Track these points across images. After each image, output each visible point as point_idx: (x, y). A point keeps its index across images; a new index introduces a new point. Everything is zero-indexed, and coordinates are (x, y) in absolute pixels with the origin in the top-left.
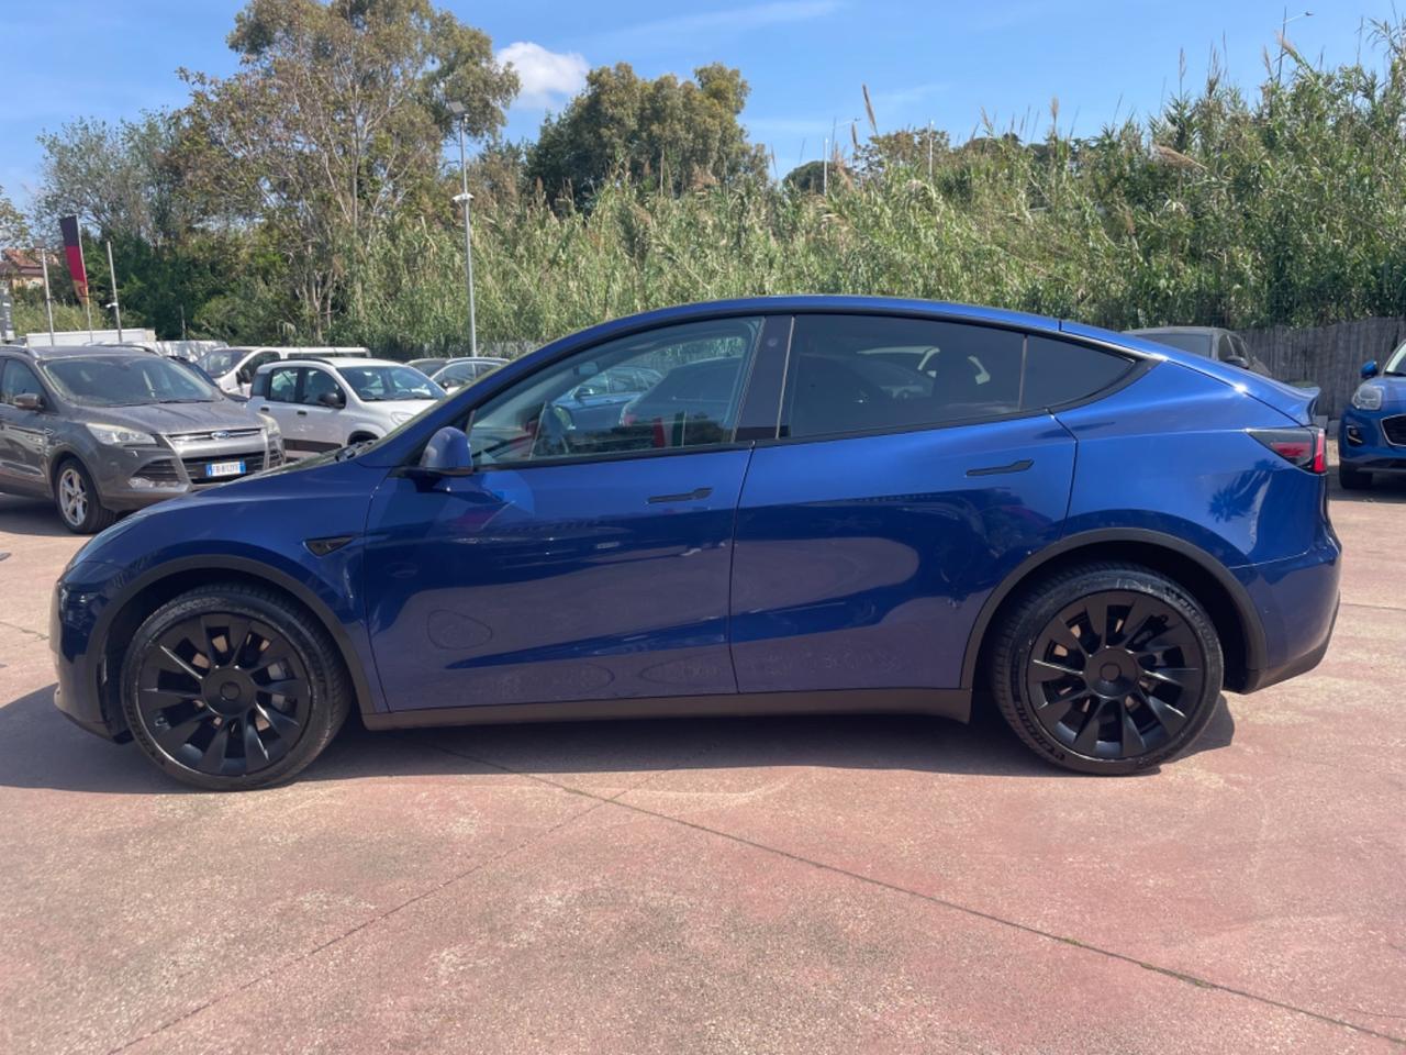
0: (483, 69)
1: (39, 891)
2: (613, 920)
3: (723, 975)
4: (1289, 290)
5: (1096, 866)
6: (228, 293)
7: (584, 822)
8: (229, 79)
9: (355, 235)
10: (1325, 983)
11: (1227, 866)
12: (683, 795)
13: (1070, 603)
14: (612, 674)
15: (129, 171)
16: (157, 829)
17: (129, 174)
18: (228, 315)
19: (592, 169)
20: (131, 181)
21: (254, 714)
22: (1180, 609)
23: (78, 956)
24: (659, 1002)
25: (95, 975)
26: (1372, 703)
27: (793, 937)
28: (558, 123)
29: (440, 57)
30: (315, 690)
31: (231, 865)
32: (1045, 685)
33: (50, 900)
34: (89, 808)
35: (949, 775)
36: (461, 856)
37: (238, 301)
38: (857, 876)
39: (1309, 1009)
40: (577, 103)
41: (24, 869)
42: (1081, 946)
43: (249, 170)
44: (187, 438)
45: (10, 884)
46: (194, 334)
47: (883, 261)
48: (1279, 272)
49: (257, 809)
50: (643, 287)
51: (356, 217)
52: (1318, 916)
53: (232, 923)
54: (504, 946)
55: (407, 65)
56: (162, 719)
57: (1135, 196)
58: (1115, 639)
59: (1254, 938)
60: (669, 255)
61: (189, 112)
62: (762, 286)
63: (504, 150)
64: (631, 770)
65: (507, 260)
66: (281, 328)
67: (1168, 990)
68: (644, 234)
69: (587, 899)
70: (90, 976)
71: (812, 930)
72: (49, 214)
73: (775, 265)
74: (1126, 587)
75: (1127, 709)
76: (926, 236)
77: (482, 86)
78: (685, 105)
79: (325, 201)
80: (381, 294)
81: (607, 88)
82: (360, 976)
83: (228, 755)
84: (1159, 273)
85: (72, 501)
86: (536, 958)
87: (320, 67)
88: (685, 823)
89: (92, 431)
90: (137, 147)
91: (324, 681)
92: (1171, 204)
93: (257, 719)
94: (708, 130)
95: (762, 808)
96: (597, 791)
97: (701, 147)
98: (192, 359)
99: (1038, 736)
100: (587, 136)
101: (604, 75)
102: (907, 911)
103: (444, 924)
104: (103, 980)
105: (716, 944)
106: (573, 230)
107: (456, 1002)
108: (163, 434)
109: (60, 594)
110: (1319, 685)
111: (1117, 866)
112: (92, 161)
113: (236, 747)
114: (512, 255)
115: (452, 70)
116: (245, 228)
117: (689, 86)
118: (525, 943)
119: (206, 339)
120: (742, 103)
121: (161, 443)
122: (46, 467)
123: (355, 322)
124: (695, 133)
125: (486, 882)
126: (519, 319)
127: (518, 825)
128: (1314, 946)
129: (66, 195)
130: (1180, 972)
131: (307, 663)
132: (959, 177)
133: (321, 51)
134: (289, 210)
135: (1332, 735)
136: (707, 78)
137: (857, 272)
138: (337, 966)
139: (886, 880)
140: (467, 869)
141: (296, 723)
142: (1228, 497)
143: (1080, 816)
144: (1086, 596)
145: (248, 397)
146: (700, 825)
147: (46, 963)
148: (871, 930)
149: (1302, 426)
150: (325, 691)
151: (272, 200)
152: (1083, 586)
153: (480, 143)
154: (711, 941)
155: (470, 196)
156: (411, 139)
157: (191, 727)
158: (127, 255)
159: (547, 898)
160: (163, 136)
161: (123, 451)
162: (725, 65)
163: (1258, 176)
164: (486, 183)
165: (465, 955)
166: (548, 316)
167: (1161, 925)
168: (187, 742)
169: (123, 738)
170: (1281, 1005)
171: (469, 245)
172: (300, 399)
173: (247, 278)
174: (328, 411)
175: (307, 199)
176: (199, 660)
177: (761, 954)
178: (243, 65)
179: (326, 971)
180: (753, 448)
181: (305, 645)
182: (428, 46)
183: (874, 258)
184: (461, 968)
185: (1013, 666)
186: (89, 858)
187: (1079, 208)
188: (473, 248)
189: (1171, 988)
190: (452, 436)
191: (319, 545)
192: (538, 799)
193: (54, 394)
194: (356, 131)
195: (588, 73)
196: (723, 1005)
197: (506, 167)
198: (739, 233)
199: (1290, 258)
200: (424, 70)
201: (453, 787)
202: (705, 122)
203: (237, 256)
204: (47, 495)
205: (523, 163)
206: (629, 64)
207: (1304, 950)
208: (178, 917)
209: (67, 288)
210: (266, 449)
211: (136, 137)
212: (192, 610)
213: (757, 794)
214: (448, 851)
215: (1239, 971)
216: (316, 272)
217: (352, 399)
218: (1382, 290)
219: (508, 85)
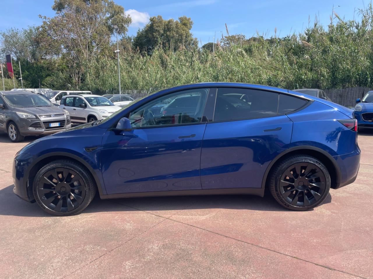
0: (121, 16)
1: (12, 245)
2: (172, 253)
3: (204, 268)
4: (336, 79)
5: (300, 236)
6: (52, 76)
7: (161, 225)
8: (53, 18)
9: (87, 61)
10: (363, 268)
11: (334, 236)
12: (188, 217)
13: (291, 165)
14: (167, 184)
15: (24, 42)
16: (44, 227)
17: (24, 43)
18: (52, 82)
19: (151, 44)
20: (25, 45)
21: (70, 195)
22: (320, 167)
23: (25, 264)
24: (187, 276)
25: (30, 270)
26: (366, 190)
27: (221, 257)
28: (142, 31)
29: (110, 13)
30: (87, 188)
31: (65, 238)
32: (284, 187)
33: (16, 248)
34: (24, 221)
35: (258, 211)
36: (129, 234)
37: (54, 78)
38: (237, 240)
39: (360, 276)
40: (147, 26)
41: (7, 239)
42: (298, 259)
43: (58, 43)
44: (44, 116)
45: (4, 243)
46: (42, 86)
47: (230, 70)
48: (333, 74)
49: (71, 221)
50: (166, 76)
51: (88, 56)
52: (359, 250)
53: (67, 254)
54: (143, 260)
55: (101, 15)
56: (44, 197)
57: (295, 53)
58: (302, 175)
59: (343, 256)
60: (173, 67)
61: (42, 27)
62: (197, 76)
63: (127, 38)
64: (173, 210)
65: (129, 68)
66: (67, 85)
67: (323, 271)
68: (166, 62)
69: (165, 247)
70: (29, 270)
71: (226, 255)
72: (2, 54)
73: (201, 71)
74: (306, 161)
75: (305, 193)
76: (242, 64)
77: (121, 21)
78: (176, 27)
79: (79, 51)
80: (94, 77)
81: (155, 22)
82: (104, 270)
83: (63, 206)
84: (302, 74)
85: (12, 133)
86: (152, 263)
87: (78, 15)
88: (189, 225)
89: (18, 114)
90: (27, 36)
91: (89, 186)
92: (306, 56)
93: (71, 196)
94: (182, 34)
95: (209, 220)
96: (164, 216)
97: (180, 38)
98: (43, 93)
99: (282, 201)
100: (150, 35)
101: (154, 19)
102: (251, 249)
103: (126, 254)
104: (33, 271)
105: (201, 259)
106: (147, 60)
107: (131, 277)
108: (37, 115)
109: (16, 162)
110: (352, 186)
111: (305, 236)
112: (15, 39)
113: (65, 204)
114: (130, 67)
115: (113, 17)
116: (56, 58)
117: (177, 22)
118: (149, 259)
119: (46, 88)
120: (191, 27)
121: (37, 118)
122: (5, 124)
123: (87, 84)
124: (179, 34)
125: (136, 242)
126: (132, 84)
127: (143, 225)
128: (359, 258)
129: (7, 49)
130: (325, 266)
131: (85, 181)
132: (249, 48)
133: (78, 10)
134: (69, 54)
135: (357, 199)
136: (182, 20)
137: (223, 73)
138: (98, 266)
139: (245, 241)
140: (131, 238)
141: (81, 198)
142: (330, 136)
143: (294, 222)
144: (295, 164)
145: (59, 104)
146: (193, 225)
147: (16, 266)
148: (242, 255)
149: (352, 119)
150: (90, 189)
151: (65, 51)
152: (294, 161)
153: (121, 36)
154: (199, 258)
155: (119, 51)
156: (102, 35)
157: (52, 199)
158: (24, 65)
159: (153, 246)
160: (34, 33)
161: (27, 120)
162: (187, 17)
163: (329, 49)
164: (123, 47)
165: (133, 263)
166: (140, 83)
167: (319, 253)
168: (51, 203)
169: (33, 201)
170: (353, 275)
171: (119, 64)
172: (74, 106)
173: (57, 72)
174: (82, 109)
175: (74, 51)
176: (54, 180)
177: (214, 262)
178: (57, 14)
179: (95, 268)
180: (207, 124)
181: (84, 177)
182: (107, 10)
183: (228, 69)
184: (132, 267)
185: (276, 182)
186: (25, 236)
187: (282, 57)
188: (120, 65)
189: (323, 270)
190: (125, 120)
191: (88, 149)
192: (148, 218)
193: (7, 104)
194: (87, 32)
195: (150, 18)
196: (205, 277)
197: (128, 43)
198: (192, 62)
199: (336, 71)
200: (106, 16)
201: (124, 215)
202: (181, 32)
203: (55, 66)
204: (5, 132)
205: (132, 42)
206: (161, 16)
207: (357, 259)
208: (52, 253)
209: (7, 74)
210: (66, 119)
211: (27, 33)
212: (53, 167)
213: (207, 216)
214: (125, 233)
215: (341, 266)
216: (76, 70)
217: (88, 106)
218: (360, 79)
219: (128, 21)
